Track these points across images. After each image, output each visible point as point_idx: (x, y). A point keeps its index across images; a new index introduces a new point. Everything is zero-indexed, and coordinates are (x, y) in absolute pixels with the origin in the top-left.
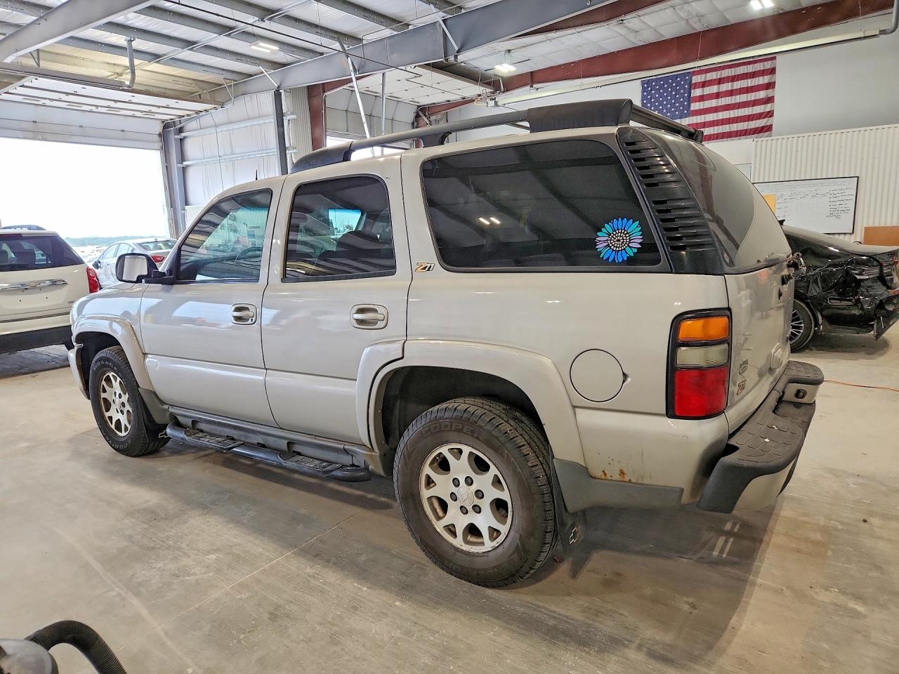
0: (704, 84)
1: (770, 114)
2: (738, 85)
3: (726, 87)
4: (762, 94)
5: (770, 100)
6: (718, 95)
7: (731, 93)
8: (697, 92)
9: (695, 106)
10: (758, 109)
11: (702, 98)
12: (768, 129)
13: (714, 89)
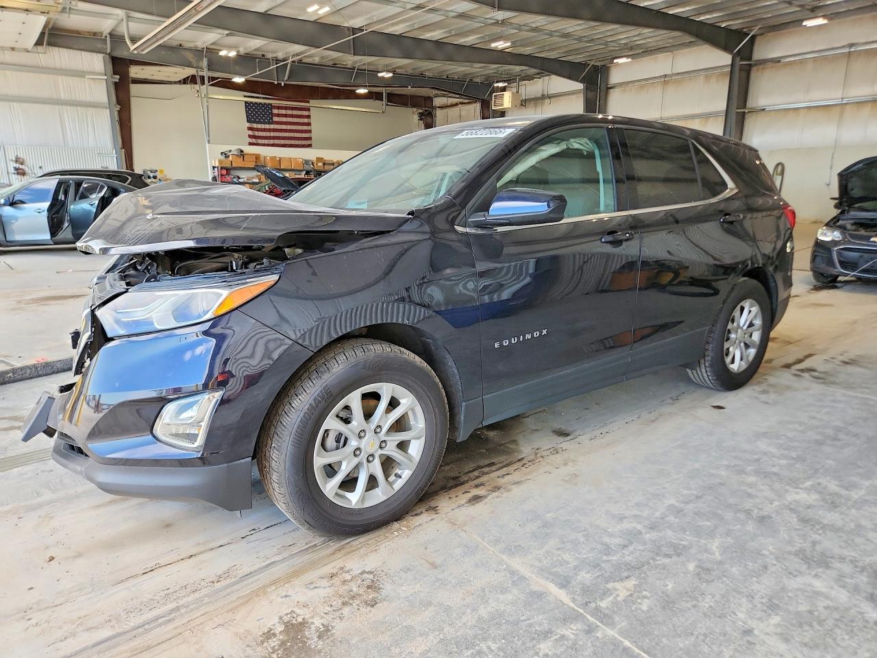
0: (279, 108)
1: (310, 131)
2: (295, 112)
3: (289, 112)
4: (306, 120)
5: (309, 124)
6: (286, 116)
7: (292, 116)
8: (275, 111)
9: (275, 119)
10: (305, 128)
11: (278, 115)
12: (310, 139)
13: (284, 112)
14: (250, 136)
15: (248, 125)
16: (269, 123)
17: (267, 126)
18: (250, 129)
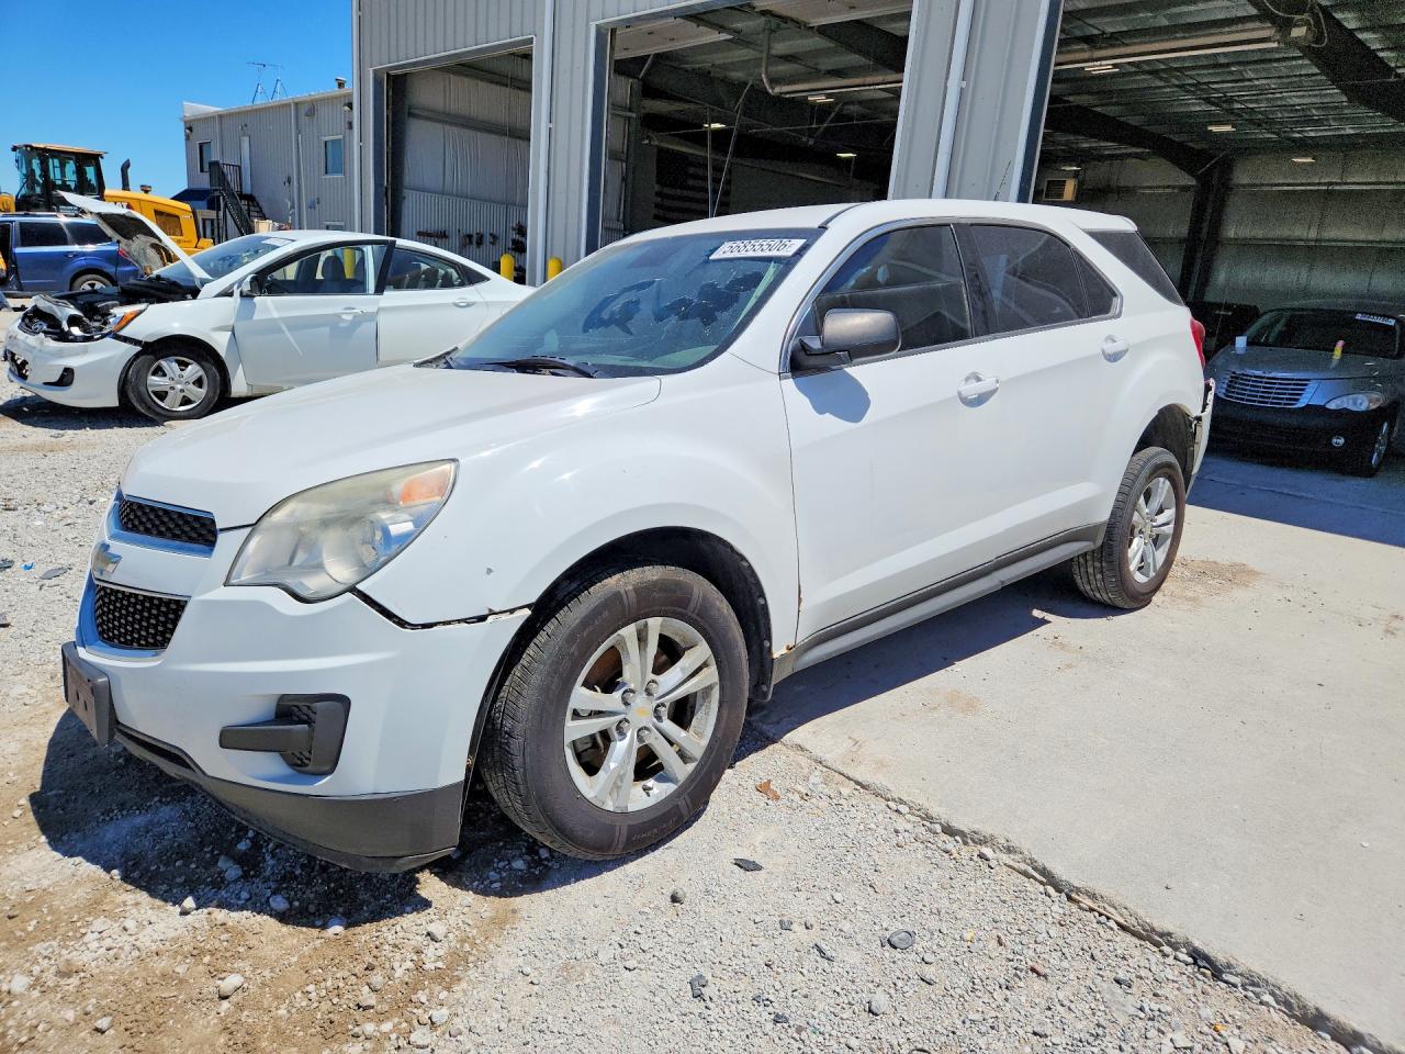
14: (657, 206)
15: (657, 188)
16: (683, 187)
17: (679, 192)
18: (658, 194)
